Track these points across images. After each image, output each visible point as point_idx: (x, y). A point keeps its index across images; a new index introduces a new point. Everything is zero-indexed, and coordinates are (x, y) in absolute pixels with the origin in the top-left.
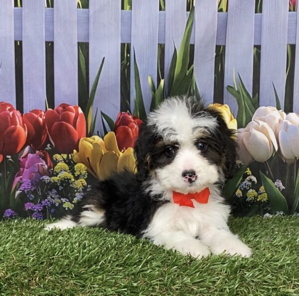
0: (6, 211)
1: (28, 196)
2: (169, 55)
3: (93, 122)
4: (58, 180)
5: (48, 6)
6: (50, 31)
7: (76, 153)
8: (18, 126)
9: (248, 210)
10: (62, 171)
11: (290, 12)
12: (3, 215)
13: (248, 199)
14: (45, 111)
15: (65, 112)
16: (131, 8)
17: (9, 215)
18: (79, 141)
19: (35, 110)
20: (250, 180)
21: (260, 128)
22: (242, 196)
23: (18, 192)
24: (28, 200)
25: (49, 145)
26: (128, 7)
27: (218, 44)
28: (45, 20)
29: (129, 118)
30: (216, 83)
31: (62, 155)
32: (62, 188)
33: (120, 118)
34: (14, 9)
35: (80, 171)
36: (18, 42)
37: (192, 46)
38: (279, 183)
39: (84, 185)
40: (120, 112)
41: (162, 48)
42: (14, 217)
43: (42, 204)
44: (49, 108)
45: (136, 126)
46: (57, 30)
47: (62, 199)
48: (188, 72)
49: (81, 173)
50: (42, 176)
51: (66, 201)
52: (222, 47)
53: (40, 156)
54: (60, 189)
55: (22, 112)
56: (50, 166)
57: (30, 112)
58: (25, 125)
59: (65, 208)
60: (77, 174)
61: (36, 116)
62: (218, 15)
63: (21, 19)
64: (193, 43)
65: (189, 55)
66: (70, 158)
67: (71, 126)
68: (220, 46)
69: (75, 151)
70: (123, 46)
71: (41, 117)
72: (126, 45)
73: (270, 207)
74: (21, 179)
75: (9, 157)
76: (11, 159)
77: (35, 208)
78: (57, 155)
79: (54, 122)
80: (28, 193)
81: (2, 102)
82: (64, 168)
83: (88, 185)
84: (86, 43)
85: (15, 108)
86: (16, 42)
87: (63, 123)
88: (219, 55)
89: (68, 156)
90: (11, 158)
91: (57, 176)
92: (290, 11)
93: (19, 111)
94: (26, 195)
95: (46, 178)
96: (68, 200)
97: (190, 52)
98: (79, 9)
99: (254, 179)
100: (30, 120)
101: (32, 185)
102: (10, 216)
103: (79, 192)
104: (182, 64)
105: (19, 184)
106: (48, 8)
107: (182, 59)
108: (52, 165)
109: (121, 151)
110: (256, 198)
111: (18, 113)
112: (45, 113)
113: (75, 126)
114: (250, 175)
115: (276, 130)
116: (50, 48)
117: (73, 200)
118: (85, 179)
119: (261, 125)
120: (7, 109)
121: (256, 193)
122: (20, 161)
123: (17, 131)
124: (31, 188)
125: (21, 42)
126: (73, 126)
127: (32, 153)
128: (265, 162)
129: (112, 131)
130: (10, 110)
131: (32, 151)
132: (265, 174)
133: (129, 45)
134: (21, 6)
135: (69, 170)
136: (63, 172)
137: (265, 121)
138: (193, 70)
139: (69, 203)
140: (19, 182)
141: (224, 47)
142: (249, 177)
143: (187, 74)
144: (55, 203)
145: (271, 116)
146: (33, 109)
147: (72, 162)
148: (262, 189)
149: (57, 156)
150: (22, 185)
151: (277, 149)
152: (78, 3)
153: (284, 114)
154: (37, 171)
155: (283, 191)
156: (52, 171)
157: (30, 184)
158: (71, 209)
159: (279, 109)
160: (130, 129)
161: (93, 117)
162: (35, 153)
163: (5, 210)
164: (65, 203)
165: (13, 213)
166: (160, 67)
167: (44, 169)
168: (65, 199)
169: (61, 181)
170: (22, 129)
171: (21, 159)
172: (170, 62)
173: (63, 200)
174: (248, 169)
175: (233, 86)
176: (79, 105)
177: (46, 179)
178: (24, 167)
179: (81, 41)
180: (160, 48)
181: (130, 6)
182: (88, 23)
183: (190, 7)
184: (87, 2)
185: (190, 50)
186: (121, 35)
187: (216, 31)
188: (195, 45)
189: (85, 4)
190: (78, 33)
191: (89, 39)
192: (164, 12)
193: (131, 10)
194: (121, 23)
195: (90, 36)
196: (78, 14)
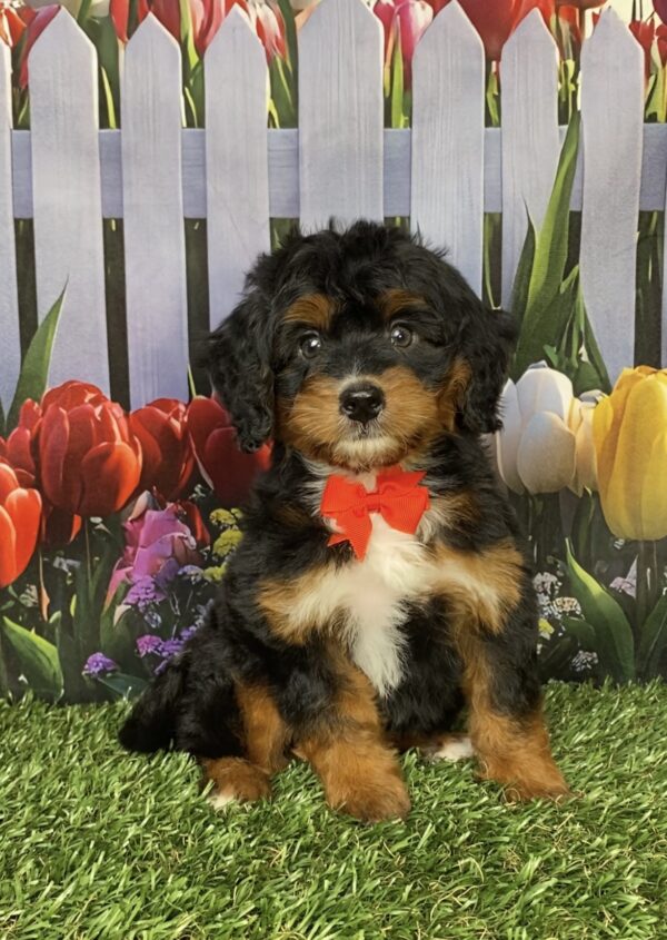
0: (91, 658)
1: (146, 618)
2: (513, 240)
5: (190, 124)
6: (197, 192)
8: (119, 442)
12: (83, 669)
14: (186, 402)
16: (410, 123)
17: (97, 670)
19: (162, 400)
23: (121, 610)
24: (147, 630)
25: (198, 488)
26: (403, 119)
27: (644, 209)
28: (183, 159)
30: (642, 313)
31: (233, 510)
34: (100, 134)
36: (113, 223)
37: (576, 217)
41: (494, 225)
42: (109, 675)
43: (180, 638)
44: (198, 393)
46: (217, 187)
48: (564, 286)
50: (183, 567)
52: (655, 215)
53: (177, 515)
55: (126, 406)
56: (203, 540)
57: (148, 405)
58: (136, 440)
61: (165, 415)
62: (644, 130)
63: (119, 161)
64: (578, 210)
65: (566, 240)
68: (651, 214)
70: (390, 222)
71: (177, 418)
72: (398, 221)
74: (128, 575)
75: (98, 520)
76: (102, 526)
77: (163, 650)
78: (221, 511)
79: (211, 431)
80: (146, 611)
81: (71, 382)
84: (292, 220)
85: (109, 397)
86: (106, 222)
88: (647, 237)
90: (102, 522)
93: (117, 405)
94: (142, 615)
95: (192, 570)
97: (570, 229)
98: (272, 129)
100: (149, 427)
101: (157, 589)
102: (99, 672)
104: (549, 265)
105: (123, 587)
106: (189, 130)
107: (548, 251)
108: (208, 537)
111: (117, 410)
112: (187, 406)
116: (196, 234)
120: (86, 400)
122: (125, 529)
123: (115, 456)
124: (155, 597)
125: (120, 222)
127: (156, 509)
130: (95, 402)
131: (157, 504)
133: (405, 221)
134: (118, 125)
138: (577, 280)
140: (123, 582)
141: (662, 215)
143: (562, 290)
146: (156, 398)
149: (221, 515)
150: (132, 590)
152: (270, 114)
154: (169, 553)
156: (209, 553)
157: (153, 586)
162: (164, 507)
163: (87, 657)
165: (108, 665)
166: (491, 275)
167: (186, 548)
170: (129, 450)
171: (128, 525)
172: (517, 259)
177: (192, 572)
178: (135, 544)
179: (279, 215)
180: (490, 223)
181: (407, 118)
182: (297, 166)
183: (567, 113)
184: (292, 110)
185: (570, 227)
186: (385, 194)
187: (639, 175)
188: (584, 213)
189: (288, 115)
190: (270, 193)
191: (299, 209)
192: (498, 129)
193: (411, 126)
194: (384, 164)
195: (301, 201)
196: (269, 143)
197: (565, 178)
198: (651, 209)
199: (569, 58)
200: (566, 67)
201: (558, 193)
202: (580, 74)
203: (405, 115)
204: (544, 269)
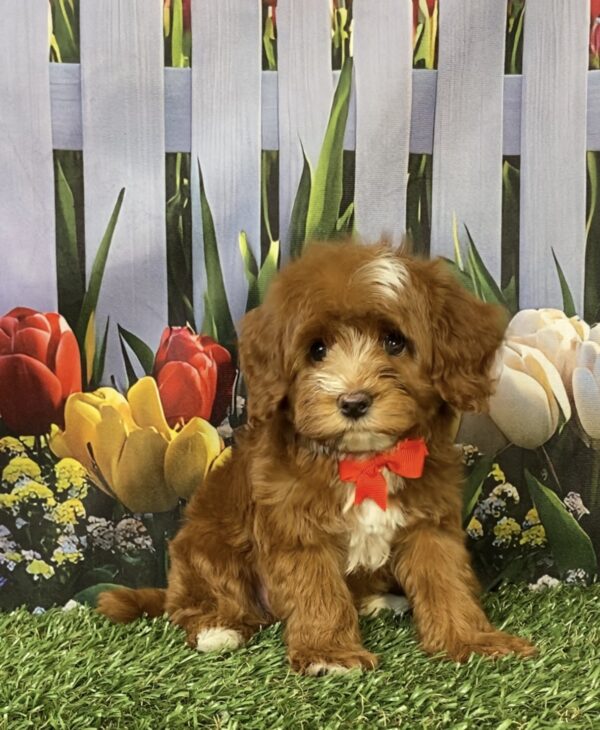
2: (290, 177)
3: (99, 355)
4: (14, 502)
7: (58, 433)
9: (497, 569)
10: (22, 478)
11: (593, 71)
13: (497, 542)
15: (24, 330)
16: (190, 63)
18: (64, 401)
20: (503, 495)
21: (523, 363)
22: (482, 533)
26: (183, 59)
27: (413, 152)
29: (191, 341)
31: (22, 438)
32: (25, 523)
33: (167, 340)
35: (69, 479)
37: (350, 157)
38: (575, 501)
39: (79, 515)
40: (167, 326)
41: (272, 162)
45: (209, 363)
47: (24, 552)
48: (340, 223)
49: (72, 485)
51: (34, 557)
52: (424, 158)
54: (19, 527)
59: (32, 575)
60: (61, 485)
62: (413, 76)
64: (352, 149)
65: (341, 180)
66: (43, 445)
67: (42, 366)
68: (420, 157)
69: (55, 427)
70: (171, 158)
72: (179, 156)
73: (550, 558)
78: (9, 439)
82: (28, 470)
83: (87, 517)
84: (75, 152)
87: (19, 359)
88: (417, 179)
89: (38, 442)
91: (9, 493)
92: (591, 68)
96: (38, 555)
97: (344, 167)
98: (54, 63)
99: (512, 491)
103: (67, 534)
104: (325, 202)
107: (324, 188)
109: (172, 427)
110: (516, 536)
113: (51, 364)
114: (501, 482)
115: (565, 366)
117: (51, 555)
118: (82, 501)
119: (524, 356)
121: (516, 527)
126: (48, 366)
128: (539, 448)
129: (147, 374)
132: (540, 478)
133: (186, 158)
135: (42, 475)
136: (25, 482)
137: (534, 346)
138: (352, 218)
139: (42, 562)
141: (430, 158)
142: (500, 486)
143: (339, 227)
144: (6, 563)
145: (550, 332)
147: (48, 456)
148: (532, 515)
149: (10, 442)
151: (568, 415)
152: (52, 48)
153: (585, 326)
155: (584, 521)
158: (47, 577)
159: (570, 313)
160: (195, 371)
161: (97, 339)
164: (31, 561)
166: (269, 211)
168: (32, 552)
169: (22, 504)
172: (294, 196)
173: (28, 554)
174: (496, 466)
175: (453, 259)
176: (61, 311)
179: (62, 147)
180: (267, 160)
181: (187, 58)
182: (80, 100)
183: (341, 59)
184: (74, 45)
185: (344, 166)
186: (166, 131)
187: (410, 118)
188: (357, 153)
189: (70, 50)
190: (52, 125)
191: (82, 143)
192: (275, 72)
193: (191, 66)
194: (166, 102)
195: (84, 133)
196: (51, 77)
197: (339, 120)
198: (420, 152)
199: (342, 6)
200: (339, 15)
201: (332, 133)
202: (353, 22)
203: (185, 55)
204: (321, 205)
